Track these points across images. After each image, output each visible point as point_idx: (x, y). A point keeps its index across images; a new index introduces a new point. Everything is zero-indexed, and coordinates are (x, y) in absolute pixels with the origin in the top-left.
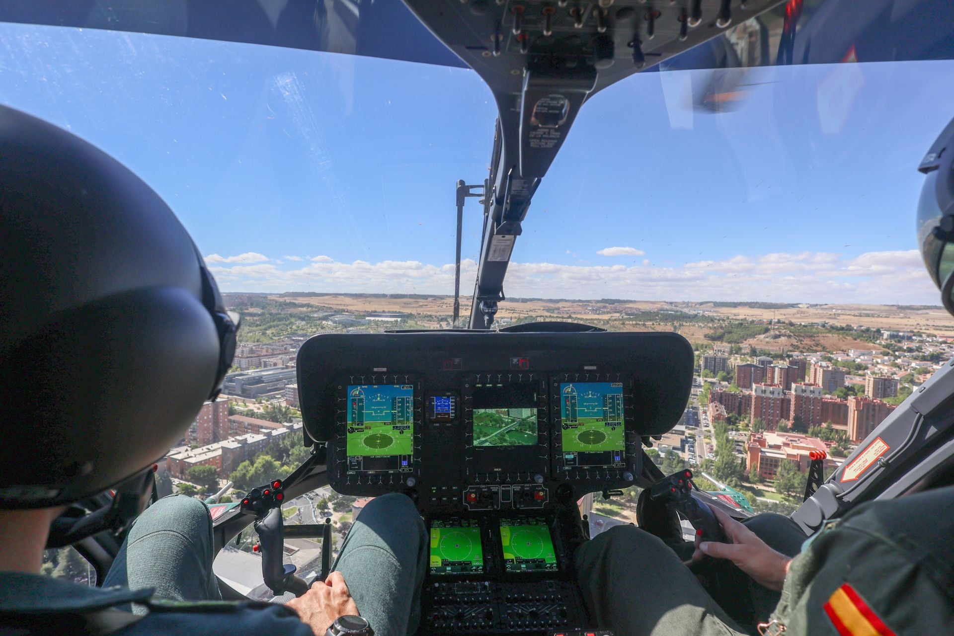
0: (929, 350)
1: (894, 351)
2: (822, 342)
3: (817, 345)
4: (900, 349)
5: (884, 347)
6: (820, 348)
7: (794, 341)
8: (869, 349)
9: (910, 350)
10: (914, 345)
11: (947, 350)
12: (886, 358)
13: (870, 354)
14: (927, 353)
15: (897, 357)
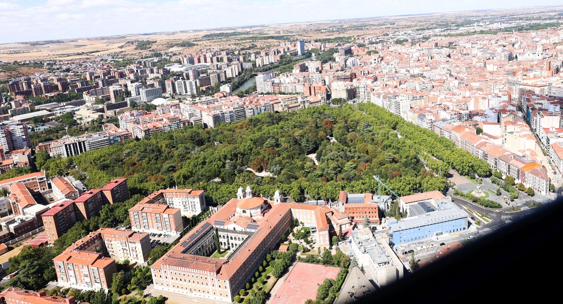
0: (64, 68)
1: (53, 71)
2: (20, 72)
3: (19, 74)
4: (54, 69)
5: (48, 69)
6: (22, 75)
7: (8, 74)
8: (42, 71)
9: (58, 69)
10: (58, 67)
11: (70, 66)
12: (51, 74)
13: (44, 73)
14: (64, 69)
15: (54, 73)
